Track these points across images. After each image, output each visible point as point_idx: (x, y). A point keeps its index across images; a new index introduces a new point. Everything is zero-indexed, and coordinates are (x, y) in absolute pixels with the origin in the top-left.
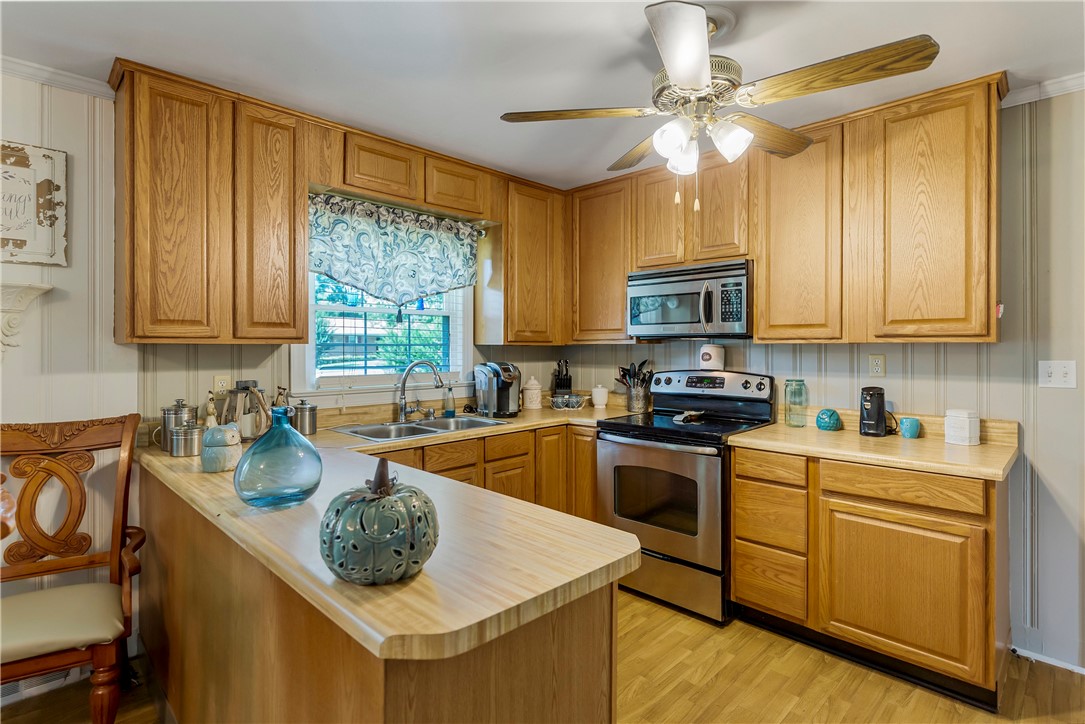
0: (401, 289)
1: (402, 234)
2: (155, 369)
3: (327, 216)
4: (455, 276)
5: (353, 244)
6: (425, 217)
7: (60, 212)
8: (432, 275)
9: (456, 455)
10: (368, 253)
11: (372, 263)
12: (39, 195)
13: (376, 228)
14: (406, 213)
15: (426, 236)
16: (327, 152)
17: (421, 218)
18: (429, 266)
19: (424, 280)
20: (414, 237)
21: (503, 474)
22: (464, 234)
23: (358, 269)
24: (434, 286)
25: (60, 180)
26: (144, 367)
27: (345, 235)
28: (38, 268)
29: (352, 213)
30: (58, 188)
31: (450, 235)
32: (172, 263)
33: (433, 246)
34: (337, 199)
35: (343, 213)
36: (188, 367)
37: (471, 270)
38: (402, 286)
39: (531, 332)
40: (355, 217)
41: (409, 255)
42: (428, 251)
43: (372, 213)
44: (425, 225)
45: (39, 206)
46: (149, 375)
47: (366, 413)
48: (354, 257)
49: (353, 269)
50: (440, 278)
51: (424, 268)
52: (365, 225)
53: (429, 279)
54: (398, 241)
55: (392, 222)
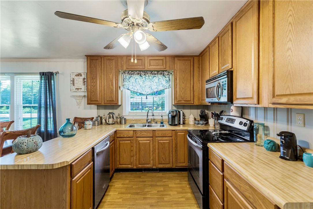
0: (147, 91)
1: (147, 77)
2: (99, 109)
3: (128, 76)
4: (163, 86)
5: (134, 81)
6: (154, 72)
7: (86, 83)
8: (156, 87)
9: (145, 134)
10: (138, 83)
11: (139, 85)
12: (83, 81)
13: (140, 77)
14: (148, 72)
15: (154, 77)
16: (122, 62)
17: (153, 72)
18: (155, 84)
19: (154, 88)
20: (150, 77)
21: (162, 141)
22: (166, 74)
23: (135, 87)
24: (156, 89)
25: (86, 78)
26: (98, 109)
27: (132, 80)
28: (84, 92)
29: (134, 74)
30: (85, 79)
31: (161, 75)
32: (93, 90)
33: (157, 79)
34: (130, 72)
35: (132, 75)
36: (105, 109)
37: (169, 84)
38: (147, 90)
39: (184, 101)
40: (135, 75)
41: (149, 82)
42: (155, 80)
43: (139, 73)
44: (153, 74)
45: (83, 82)
46: (99, 110)
47: (140, 121)
48: (134, 84)
49: (134, 87)
50: (158, 87)
51: (154, 85)
52: (138, 77)
53: (155, 88)
54: (146, 79)
55: (144, 75)
